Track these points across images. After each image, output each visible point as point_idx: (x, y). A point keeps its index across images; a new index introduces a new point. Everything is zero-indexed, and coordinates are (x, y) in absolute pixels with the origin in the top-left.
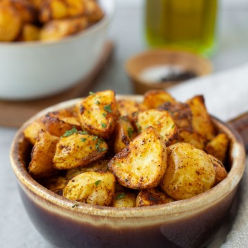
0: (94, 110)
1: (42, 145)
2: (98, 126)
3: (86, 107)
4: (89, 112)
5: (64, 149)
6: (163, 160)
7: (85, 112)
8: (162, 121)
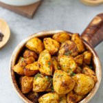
0: (44, 65)
3: (41, 64)
5: (37, 86)
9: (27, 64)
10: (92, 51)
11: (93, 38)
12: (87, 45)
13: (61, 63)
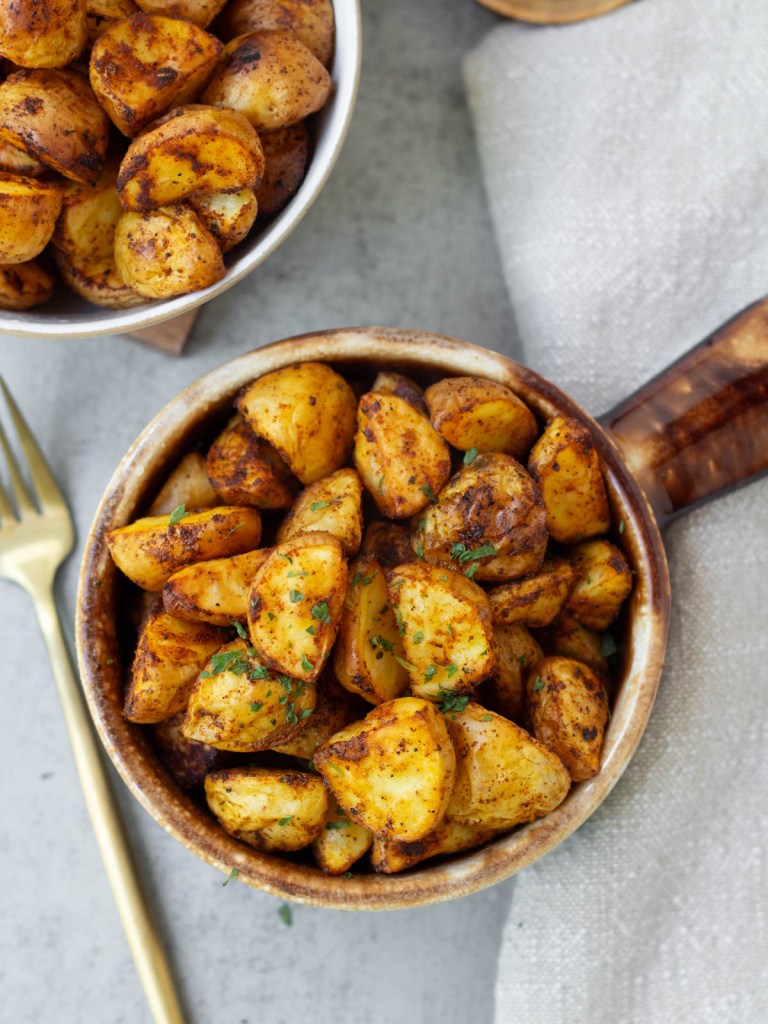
0: (286, 613)
1: (154, 696)
2: (293, 663)
3: (268, 598)
4: (272, 617)
5: (208, 720)
6: (442, 799)
7: (264, 614)
8: (459, 628)
9: (195, 557)
10: (644, 564)
11: (691, 458)
12: (626, 508)
13: (404, 611)
